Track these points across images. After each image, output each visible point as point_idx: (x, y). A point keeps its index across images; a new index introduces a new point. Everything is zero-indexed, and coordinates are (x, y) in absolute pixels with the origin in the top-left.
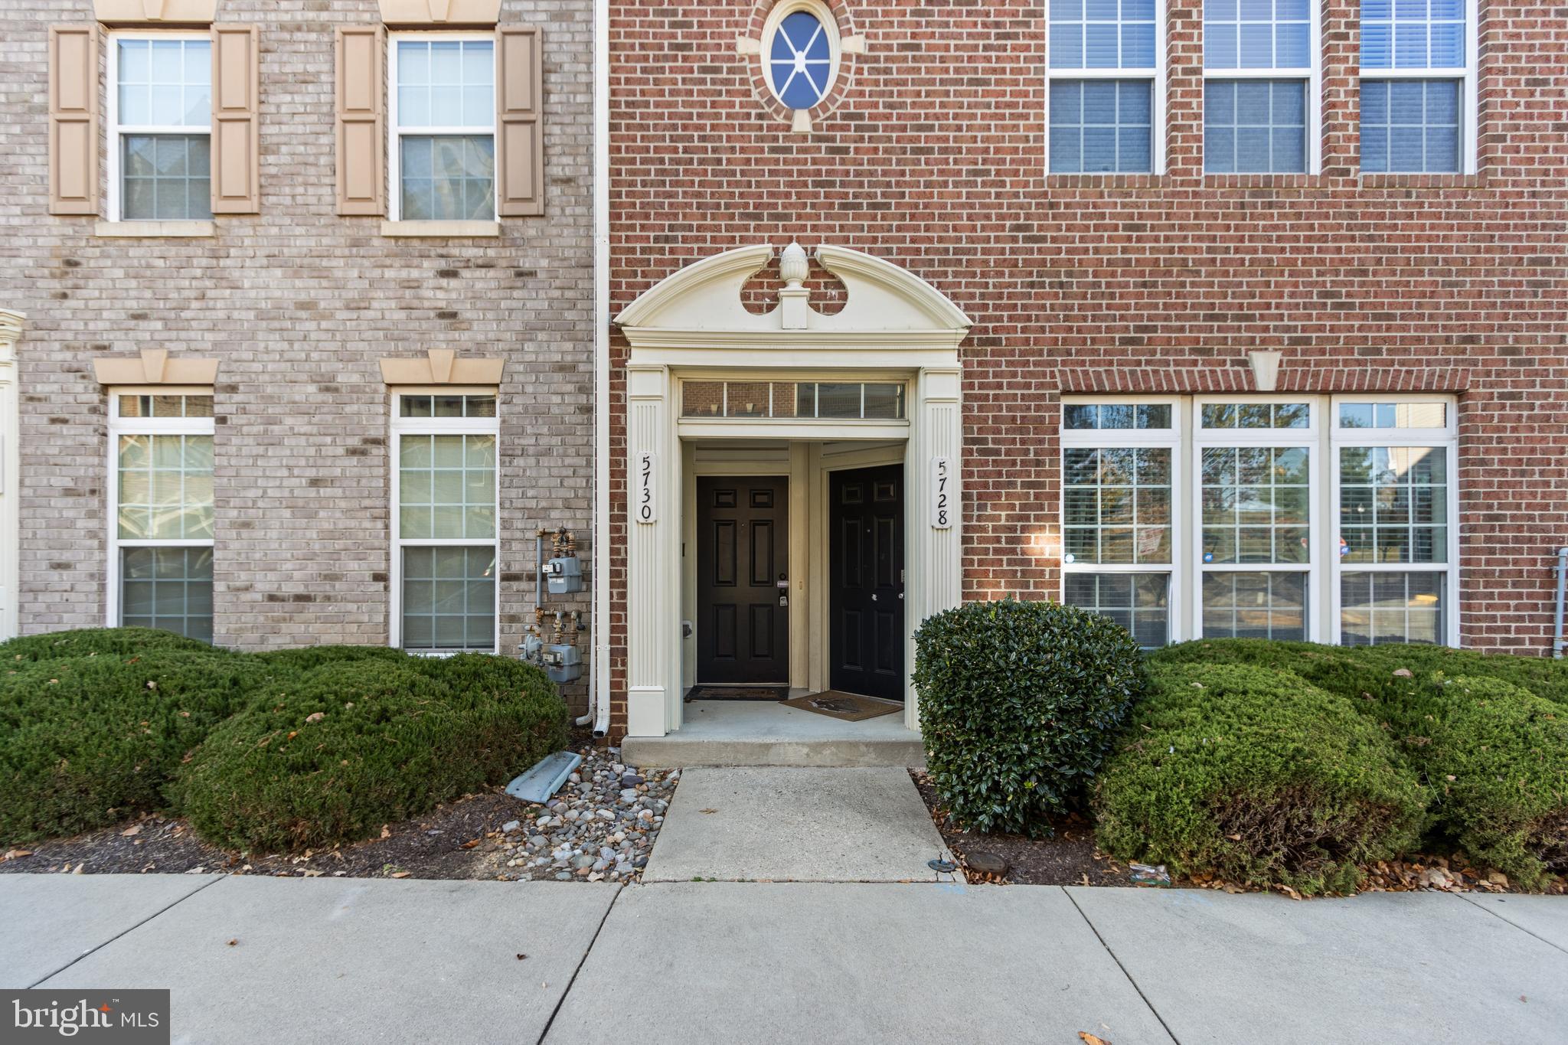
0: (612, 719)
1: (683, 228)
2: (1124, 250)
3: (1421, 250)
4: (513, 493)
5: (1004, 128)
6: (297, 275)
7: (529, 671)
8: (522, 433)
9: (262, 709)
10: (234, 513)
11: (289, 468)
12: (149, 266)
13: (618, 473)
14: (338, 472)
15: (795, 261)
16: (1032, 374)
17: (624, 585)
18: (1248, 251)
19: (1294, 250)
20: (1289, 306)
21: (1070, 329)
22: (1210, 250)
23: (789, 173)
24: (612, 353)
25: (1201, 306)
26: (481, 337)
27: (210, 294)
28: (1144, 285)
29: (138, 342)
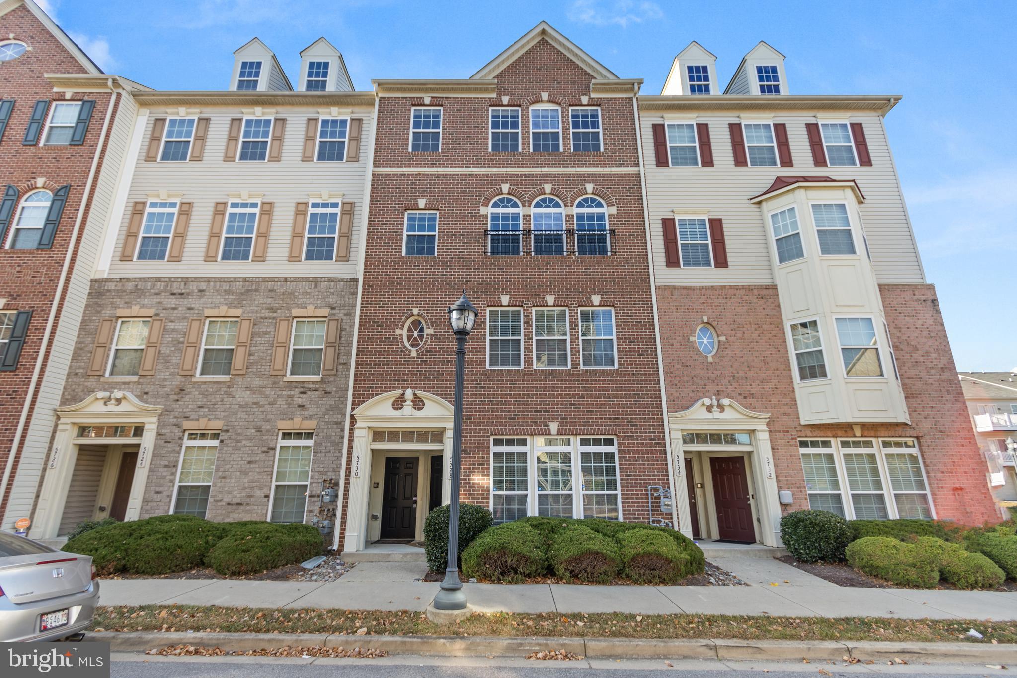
0: (339, 546)
1: (376, 384)
2: (510, 391)
3: (600, 391)
4: (316, 466)
5: (474, 355)
6: (254, 393)
7: (313, 528)
8: (321, 445)
9: (233, 536)
10: (220, 474)
11: (242, 458)
12: (207, 391)
13: (349, 461)
14: (258, 459)
15: (409, 394)
16: (481, 429)
17: (348, 499)
18: (547, 391)
19: (561, 391)
20: (560, 408)
21: (493, 415)
22: (536, 391)
23: (409, 368)
24: (351, 422)
25: (534, 408)
26: (311, 413)
27: (225, 400)
28: (516, 401)
29: (199, 415)
